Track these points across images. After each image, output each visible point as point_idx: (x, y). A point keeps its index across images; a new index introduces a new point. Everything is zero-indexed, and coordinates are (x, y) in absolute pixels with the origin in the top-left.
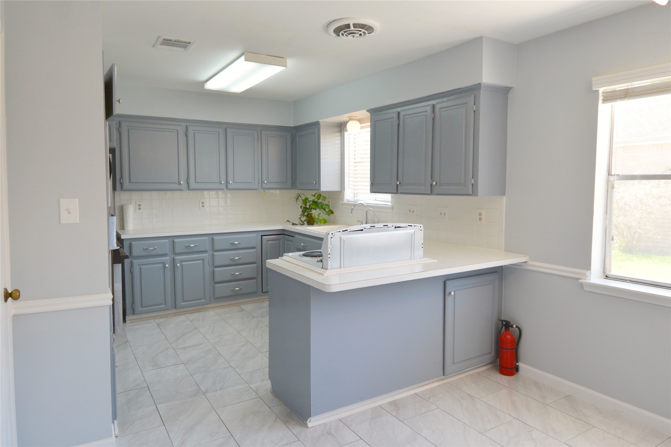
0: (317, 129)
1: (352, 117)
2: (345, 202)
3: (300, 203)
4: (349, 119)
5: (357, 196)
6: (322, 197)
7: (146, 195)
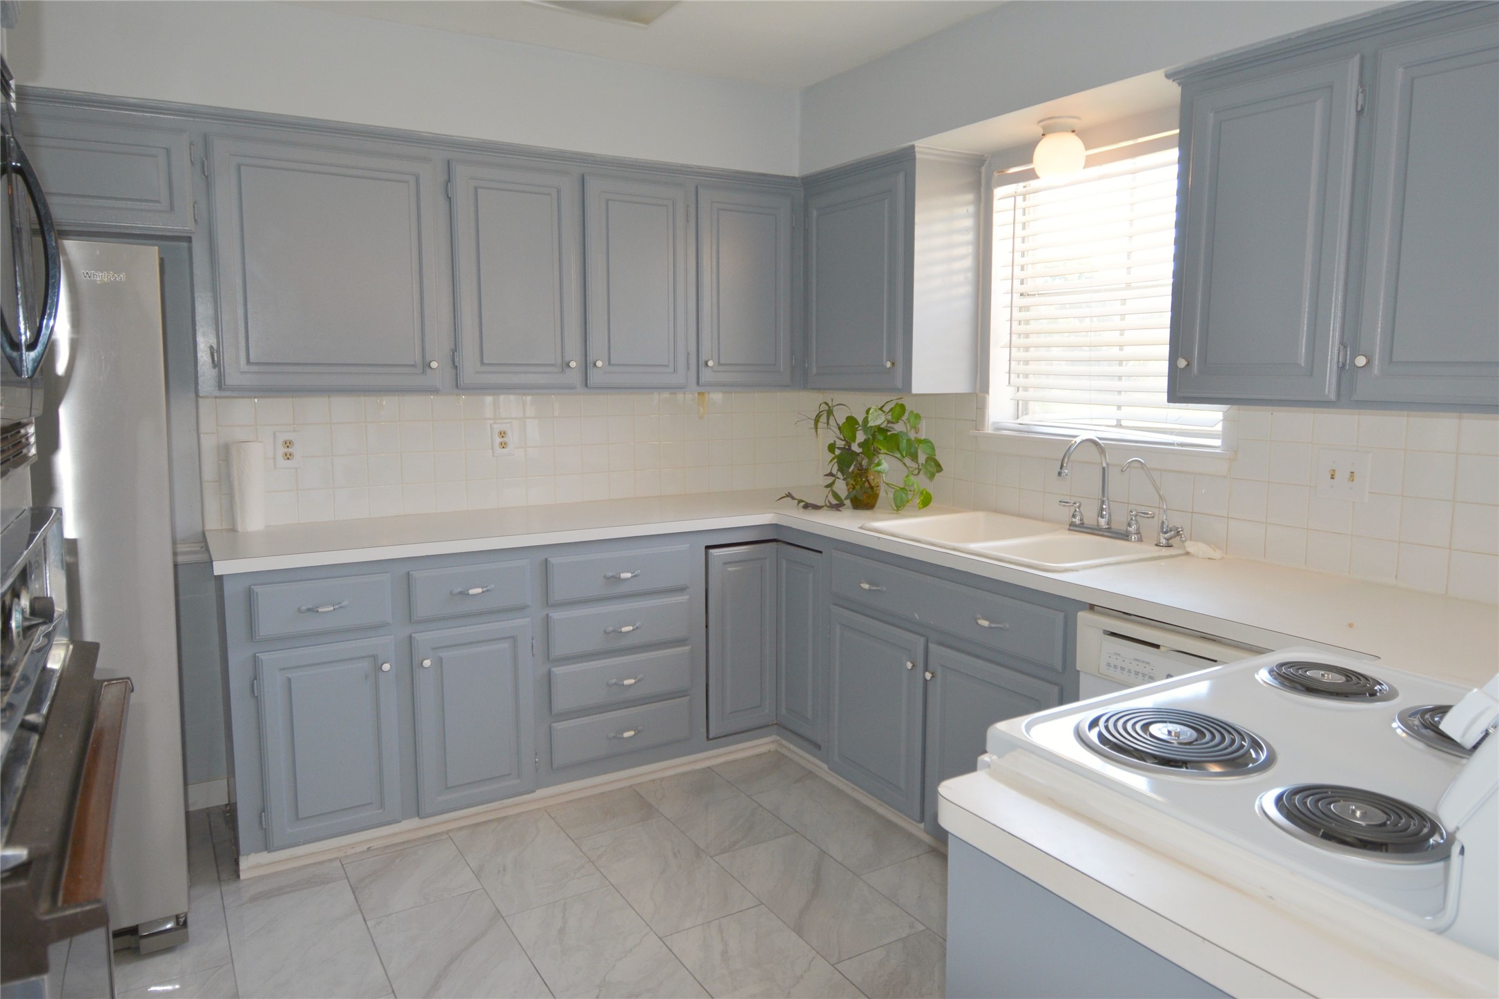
0: (901, 177)
1: (1057, 120)
2: (989, 429)
3: (831, 435)
4: (1044, 128)
5: (1026, 412)
6: (907, 414)
7: (316, 407)
